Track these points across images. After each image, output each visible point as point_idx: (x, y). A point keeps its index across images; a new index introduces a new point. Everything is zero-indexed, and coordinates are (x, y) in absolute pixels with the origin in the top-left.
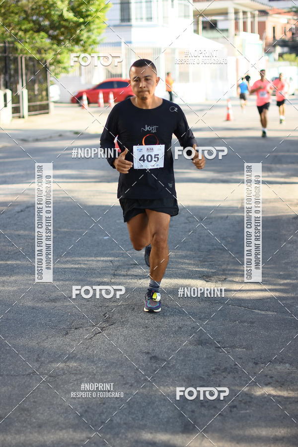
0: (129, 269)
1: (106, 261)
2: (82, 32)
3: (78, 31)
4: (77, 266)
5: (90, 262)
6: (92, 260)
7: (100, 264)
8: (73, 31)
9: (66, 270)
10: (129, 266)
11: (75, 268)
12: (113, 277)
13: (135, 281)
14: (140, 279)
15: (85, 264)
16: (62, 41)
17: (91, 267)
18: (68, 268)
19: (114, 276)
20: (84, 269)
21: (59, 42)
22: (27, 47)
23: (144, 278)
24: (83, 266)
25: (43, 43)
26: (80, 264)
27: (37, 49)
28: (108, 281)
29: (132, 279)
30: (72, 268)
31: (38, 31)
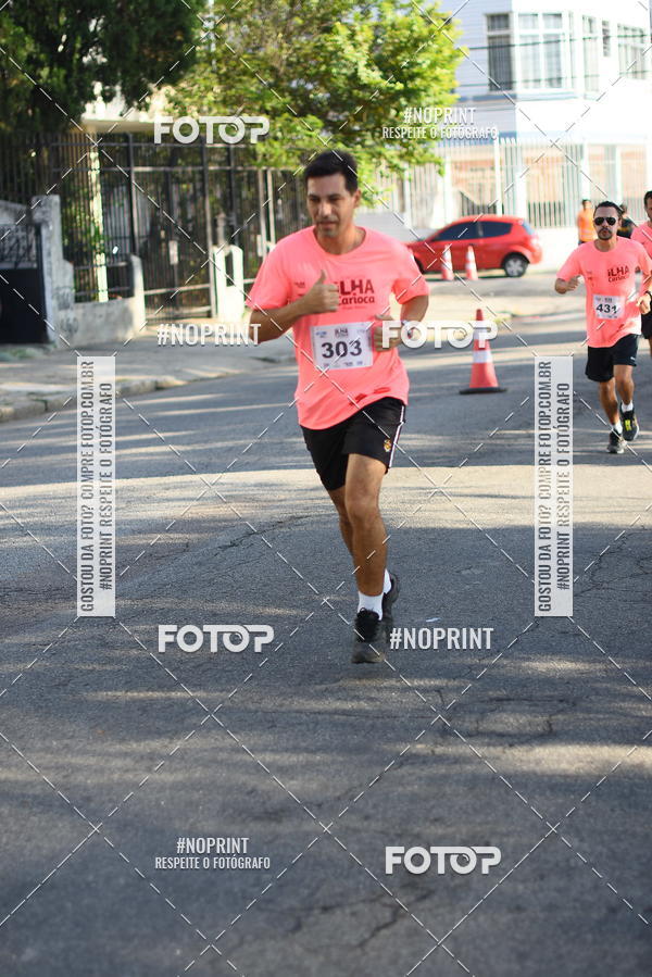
0: (483, 713)
1: (425, 691)
2: (401, 113)
3: (393, 112)
4: (349, 706)
5: (385, 694)
6: (391, 689)
7: (408, 700)
8: (381, 111)
9: (320, 717)
10: (484, 706)
11: (345, 713)
12: (440, 740)
13: (496, 751)
14: (511, 745)
15: (371, 699)
16: (358, 133)
17: (385, 707)
18: (326, 712)
19: (442, 737)
20: (365, 714)
21: (349, 138)
22: (278, 149)
23: (522, 743)
24: (364, 705)
25: (314, 140)
26: (358, 698)
27: (299, 153)
28: (426, 752)
29: (489, 745)
30: (336, 712)
31: (302, 113)
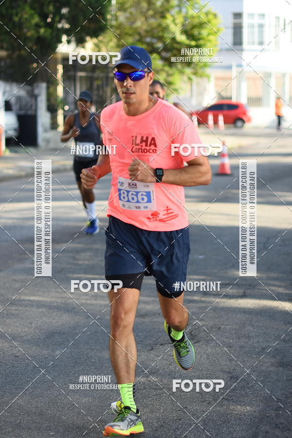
21: (171, 64)
31: (152, 52)
